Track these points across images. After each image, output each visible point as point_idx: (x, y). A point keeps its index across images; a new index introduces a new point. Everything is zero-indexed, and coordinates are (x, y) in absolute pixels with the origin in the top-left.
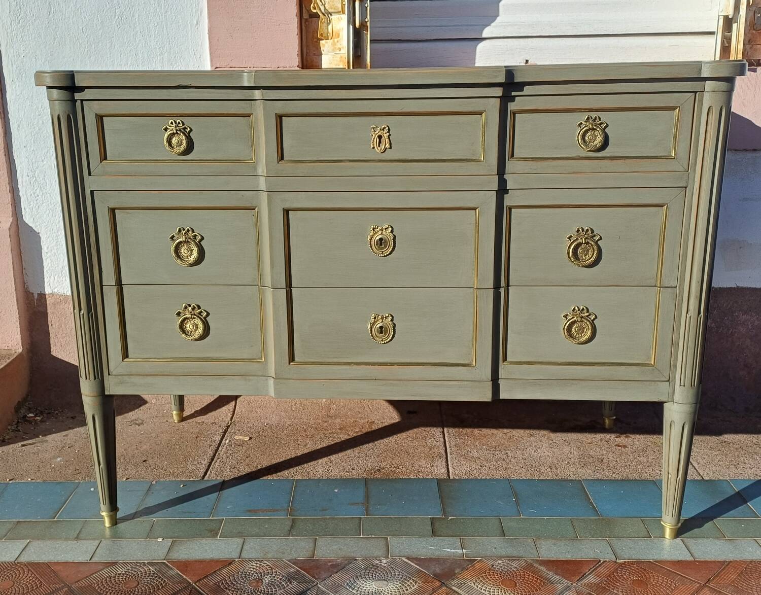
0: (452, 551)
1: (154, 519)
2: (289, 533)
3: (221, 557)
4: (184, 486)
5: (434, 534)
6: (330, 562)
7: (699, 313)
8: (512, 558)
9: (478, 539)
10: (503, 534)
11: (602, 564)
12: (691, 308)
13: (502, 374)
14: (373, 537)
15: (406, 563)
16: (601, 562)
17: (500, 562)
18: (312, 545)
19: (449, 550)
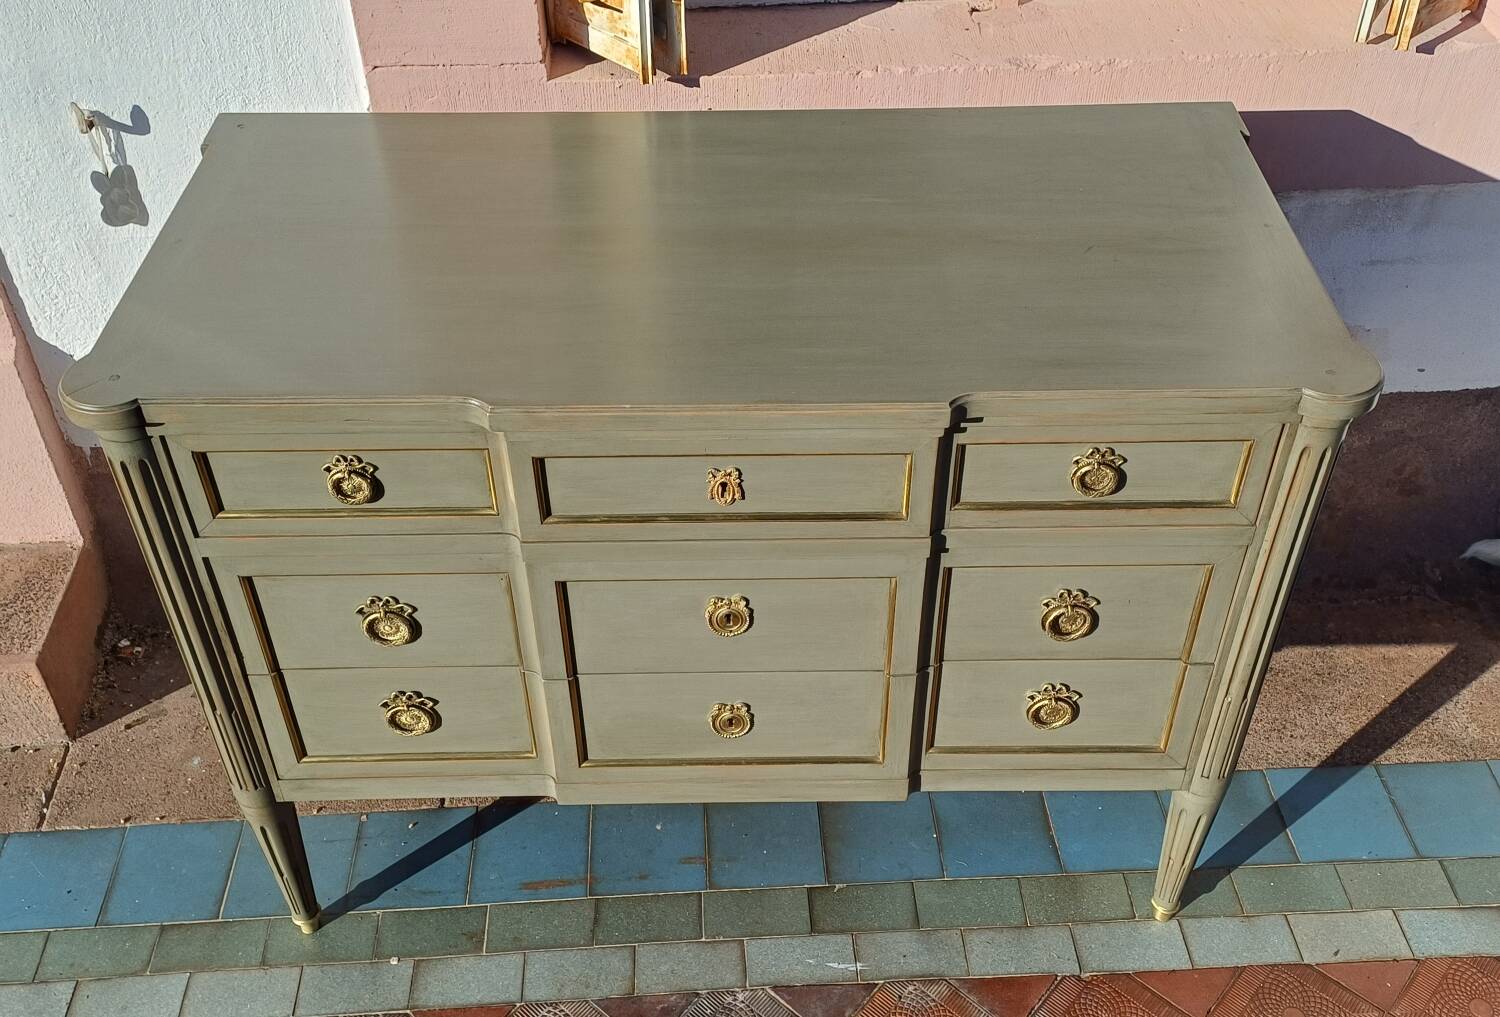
0: (842, 966)
1: (378, 912)
2: (592, 940)
3: (494, 1000)
4: (414, 825)
5: (814, 928)
6: (659, 1003)
7: (1245, 696)
8: (930, 980)
9: (879, 937)
10: (917, 923)
11: (1060, 981)
12: (1233, 690)
13: (925, 764)
14: (721, 939)
15: (772, 998)
16: (1059, 979)
17: (911, 988)
18: (628, 964)
19: (835, 965)
